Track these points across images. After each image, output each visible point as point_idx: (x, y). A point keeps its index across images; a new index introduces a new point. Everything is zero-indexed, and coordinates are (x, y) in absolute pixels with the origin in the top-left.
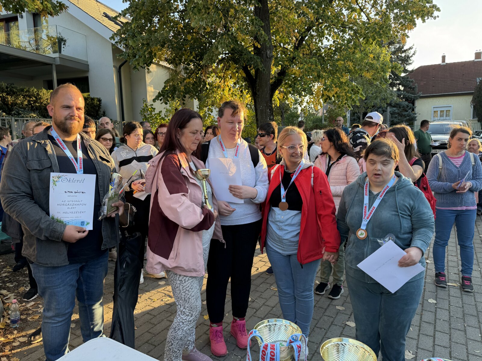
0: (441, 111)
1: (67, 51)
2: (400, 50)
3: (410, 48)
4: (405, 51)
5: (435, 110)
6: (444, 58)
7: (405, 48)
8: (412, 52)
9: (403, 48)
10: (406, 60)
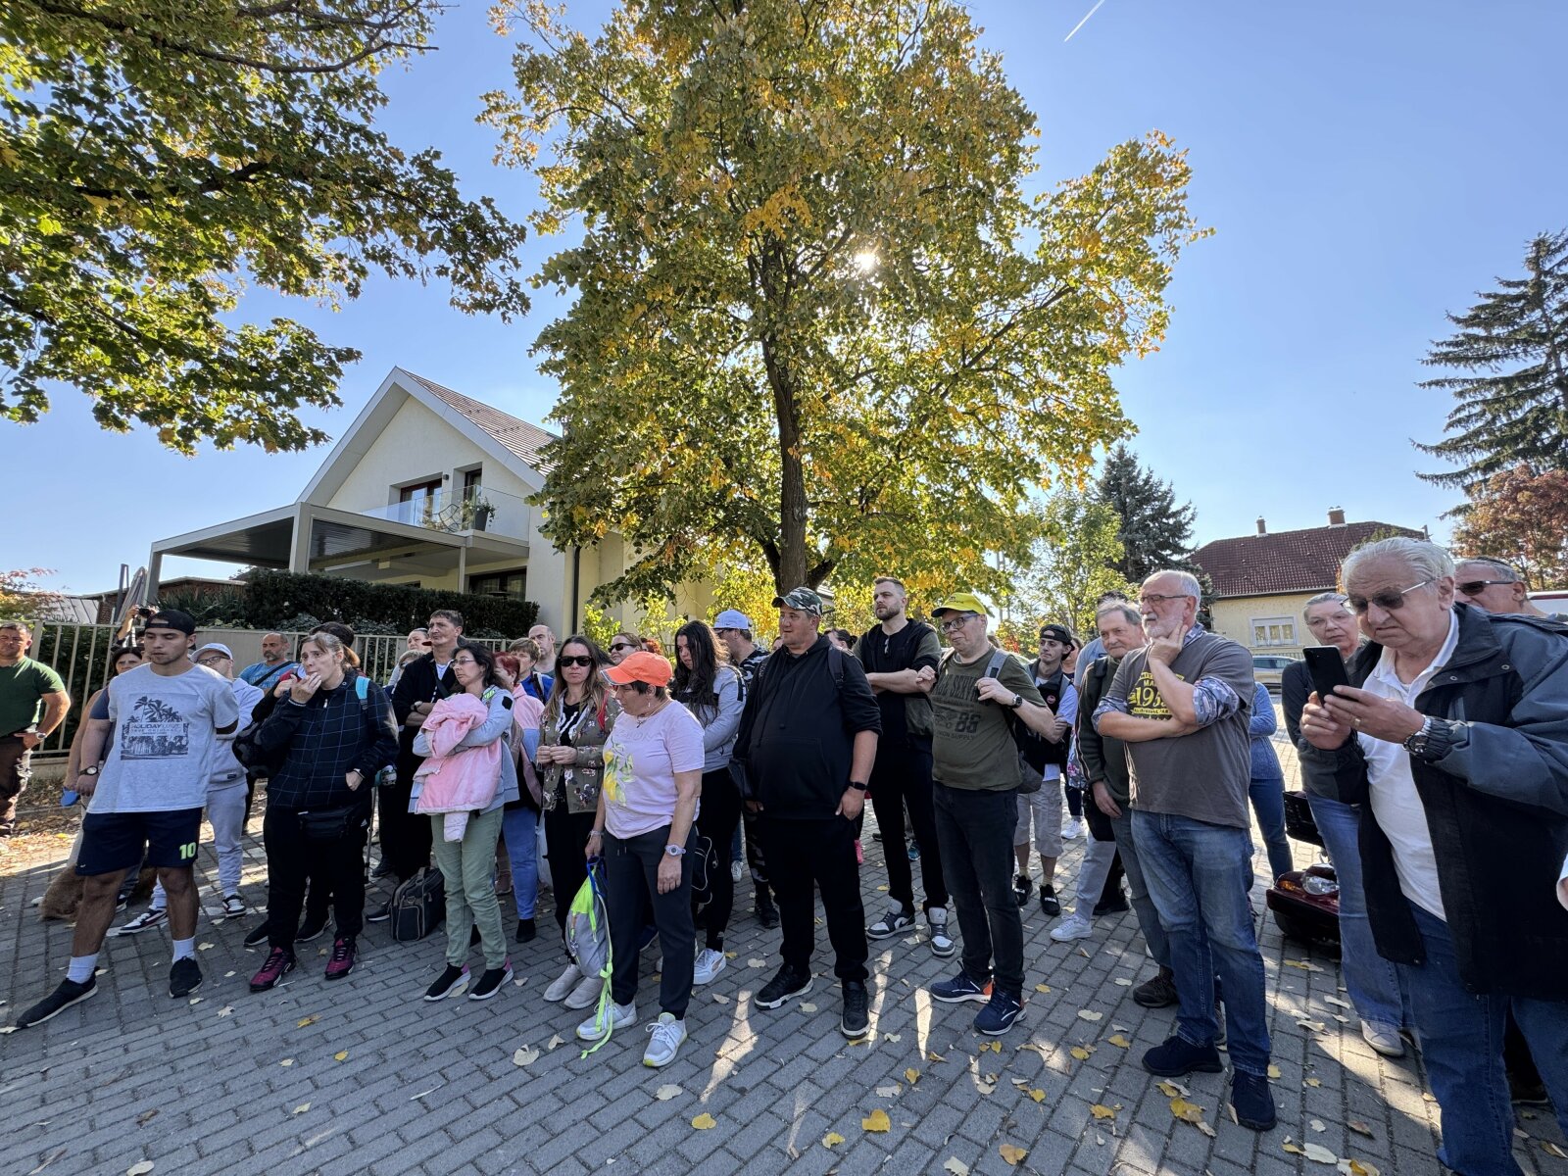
0: (1271, 627)
1: (494, 527)
2: (1163, 512)
3: (1185, 509)
4: (1175, 514)
5: (1258, 624)
6: (1261, 524)
7: (1174, 508)
8: (1189, 514)
9: (1168, 507)
10: (1178, 530)
